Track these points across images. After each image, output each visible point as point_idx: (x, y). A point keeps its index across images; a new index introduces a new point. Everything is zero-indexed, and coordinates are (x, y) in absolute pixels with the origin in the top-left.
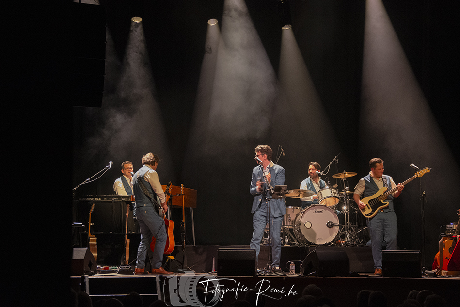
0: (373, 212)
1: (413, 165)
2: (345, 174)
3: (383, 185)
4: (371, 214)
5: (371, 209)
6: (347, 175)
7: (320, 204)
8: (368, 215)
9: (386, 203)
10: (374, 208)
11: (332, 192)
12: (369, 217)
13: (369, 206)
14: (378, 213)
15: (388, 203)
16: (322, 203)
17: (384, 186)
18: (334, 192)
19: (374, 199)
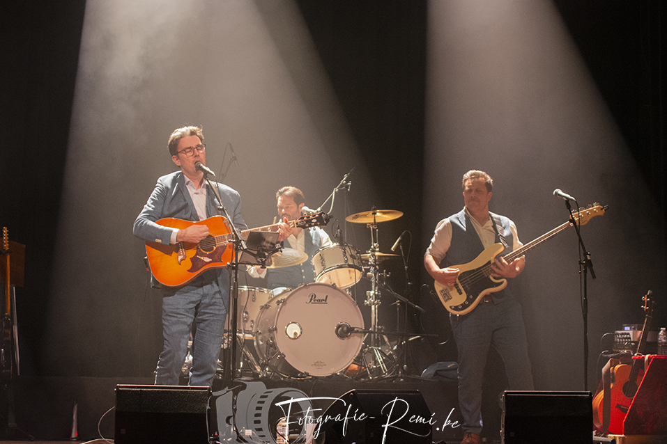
0: (470, 301)
1: (560, 192)
2: (375, 214)
3: (493, 239)
4: (464, 306)
5: (464, 296)
6: (382, 217)
7: (317, 281)
8: (456, 308)
9: (501, 283)
10: (472, 293)
11: (347, 255)
12: (458, 314)
13: (461, 287)
14: (479, 304)
15: (505, 281)
16: (321, 280)
17: (497, 240)
18: (352, 256)
19: (473, 271)
